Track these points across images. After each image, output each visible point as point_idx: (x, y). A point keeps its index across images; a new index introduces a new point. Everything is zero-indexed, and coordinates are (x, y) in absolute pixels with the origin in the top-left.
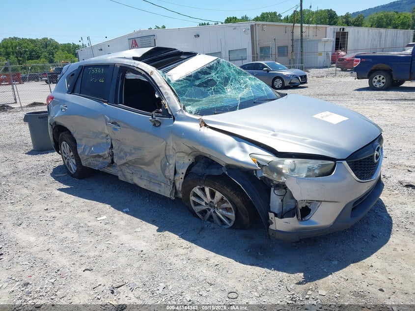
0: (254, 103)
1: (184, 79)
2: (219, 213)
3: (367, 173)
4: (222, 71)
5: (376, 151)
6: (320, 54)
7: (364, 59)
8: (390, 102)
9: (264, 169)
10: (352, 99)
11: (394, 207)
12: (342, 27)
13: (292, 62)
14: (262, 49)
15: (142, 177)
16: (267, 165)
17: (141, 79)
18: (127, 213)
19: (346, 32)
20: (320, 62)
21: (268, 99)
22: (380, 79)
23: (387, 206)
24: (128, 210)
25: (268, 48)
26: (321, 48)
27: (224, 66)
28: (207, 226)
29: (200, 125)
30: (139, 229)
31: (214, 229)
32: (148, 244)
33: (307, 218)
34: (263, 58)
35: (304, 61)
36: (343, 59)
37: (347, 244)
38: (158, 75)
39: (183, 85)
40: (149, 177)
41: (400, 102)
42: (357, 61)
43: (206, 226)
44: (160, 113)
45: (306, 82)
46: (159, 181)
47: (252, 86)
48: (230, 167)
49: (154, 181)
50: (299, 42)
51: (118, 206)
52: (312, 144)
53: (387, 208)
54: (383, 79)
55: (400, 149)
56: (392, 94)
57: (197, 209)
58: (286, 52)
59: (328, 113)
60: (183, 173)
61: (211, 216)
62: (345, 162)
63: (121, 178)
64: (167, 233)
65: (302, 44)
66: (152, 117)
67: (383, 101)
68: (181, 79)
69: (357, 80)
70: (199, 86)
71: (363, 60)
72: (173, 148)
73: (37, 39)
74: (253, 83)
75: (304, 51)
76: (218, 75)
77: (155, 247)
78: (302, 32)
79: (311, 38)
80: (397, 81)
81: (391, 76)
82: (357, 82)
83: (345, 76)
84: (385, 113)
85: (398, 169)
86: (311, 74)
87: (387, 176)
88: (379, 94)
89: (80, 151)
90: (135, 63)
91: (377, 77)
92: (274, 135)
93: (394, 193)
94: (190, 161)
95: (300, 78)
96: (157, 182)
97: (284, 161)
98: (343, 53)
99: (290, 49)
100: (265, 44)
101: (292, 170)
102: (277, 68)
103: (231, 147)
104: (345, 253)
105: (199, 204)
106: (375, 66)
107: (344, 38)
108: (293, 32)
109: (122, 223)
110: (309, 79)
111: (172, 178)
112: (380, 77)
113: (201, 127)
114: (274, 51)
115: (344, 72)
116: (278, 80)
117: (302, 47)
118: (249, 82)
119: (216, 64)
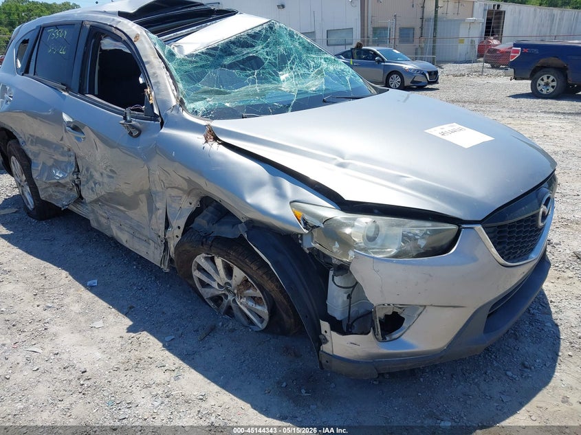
0: (324, 101)
1: (203, 53)
2: (243, 304)
3: (523, 247)
4: (277, 43)
5: (543, 206)
6: (462, 41)
7: (526, 48)
8: (562, 116)
9: (315, 234)
10: (504, 110)
11: (564, 303)
12: (497, 3)
13: (419, 51)
14: (375, 29)
15: (123, 227)
16: (322, 226)
17: (123, 49)
18: (91, 288)
19: (502, 12)
20: (460, 55)
21: (352, 95)
22: (548, 82)
23: (551, 302)
24: (95, 282)
25: (385, 29)
26: (463, 32)
27: (280, 36)
28: (223, 325)
29: (206, 138)
30: (99, 324)
31: (233, 330)
32: (105, 356)
33: (395, 335)
34: (376, 43)
35: (437, 51)
36: (496, 50)
37: (473, 379)
38: (147, 41)
39: (199, 65)
40: (131, 227)
41: (577, 117)
42: (516, 52)
43: (220, 324)
44: (141, 111)
45: (436, 82)
46: (146, 236)
47: (328, 73)
48: (253, 225)
49: (138, 236)
50: (432, 23)
51: (80, 275)
52: (414, 187)
53: (551, 305)
54: (553, 81)
55: (576, 193)
56: (565, 105)
57: (206, 293)
58: (411, 36)
59: (456, 126)
60: (179, 228)
61: (230, 308)
62: (479, 227)
63: (94, 224)
64: (145, 336)
65: (435, 25)
66: (125, 118)
67: (552, 115)
68: (197, 52)
69: (514, 81)
70: (231, 66)
71: (525, 50)
72: (159, 179)
73: (54, 3)
74: (331, 68)
75: (438, 36)
76: (268, 49)
77: (114, 363)
78: (437, 6)
79: (450, 16)
80: (573, 85)
81: (566, 77)
82: (514, 85)
83: (497, 75)
84: (555, 134)
85: (573, 229)
86: (446, 71)
87: (555, 241)
88: (545, 103)
89: (36, 175)
90: (114, 20)
91: (545, 77)
92: (341, 165)
93: (566, 275)
94: (192, 206)
95: (427, 75)
96: (144, 238)
97: (355, 220)
98: (495, 42)
99: (418, 32)
100: (380, 23)
101: (371, 239)
102: (394, 58)
103: (258, 185)
104: (468, 402)
105: (208, 286)
106: (542, 61)
107: (499, 19)
108: (423, 7)
109: (76, 308)
110: (441, 77)
111: (161, 233)
112: (548, 78)
113: (207, 142)
114: (394, 34)
115: (494, 70)
116: (395, 76)
117: (435, 29)
118: (324, 65)
119: (267, 30)
